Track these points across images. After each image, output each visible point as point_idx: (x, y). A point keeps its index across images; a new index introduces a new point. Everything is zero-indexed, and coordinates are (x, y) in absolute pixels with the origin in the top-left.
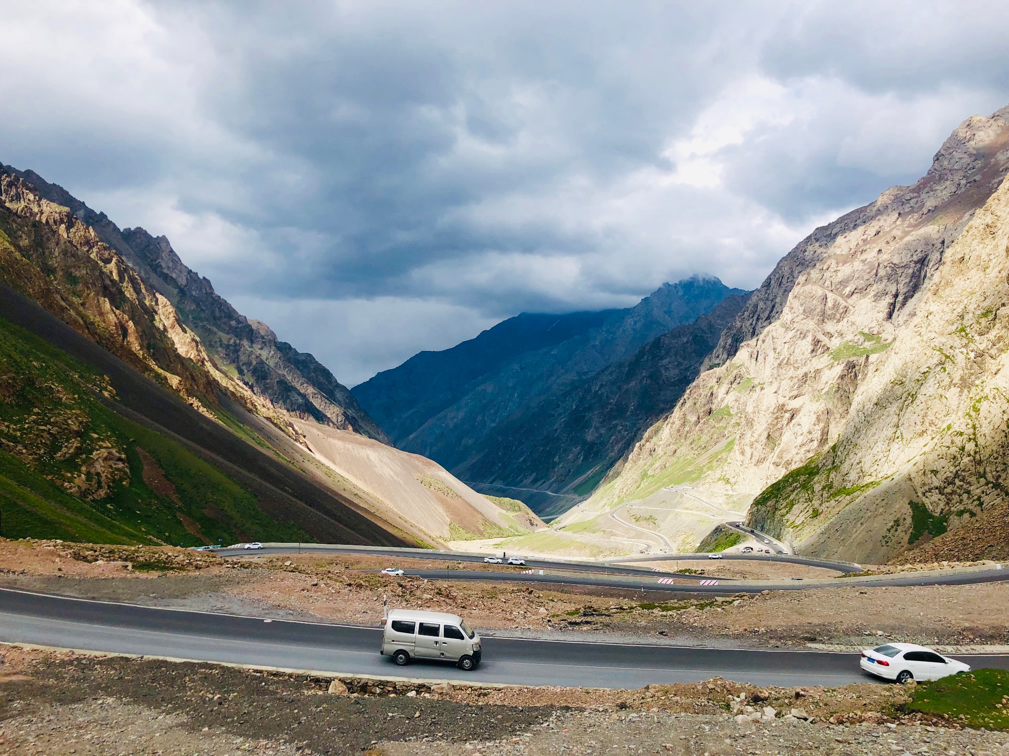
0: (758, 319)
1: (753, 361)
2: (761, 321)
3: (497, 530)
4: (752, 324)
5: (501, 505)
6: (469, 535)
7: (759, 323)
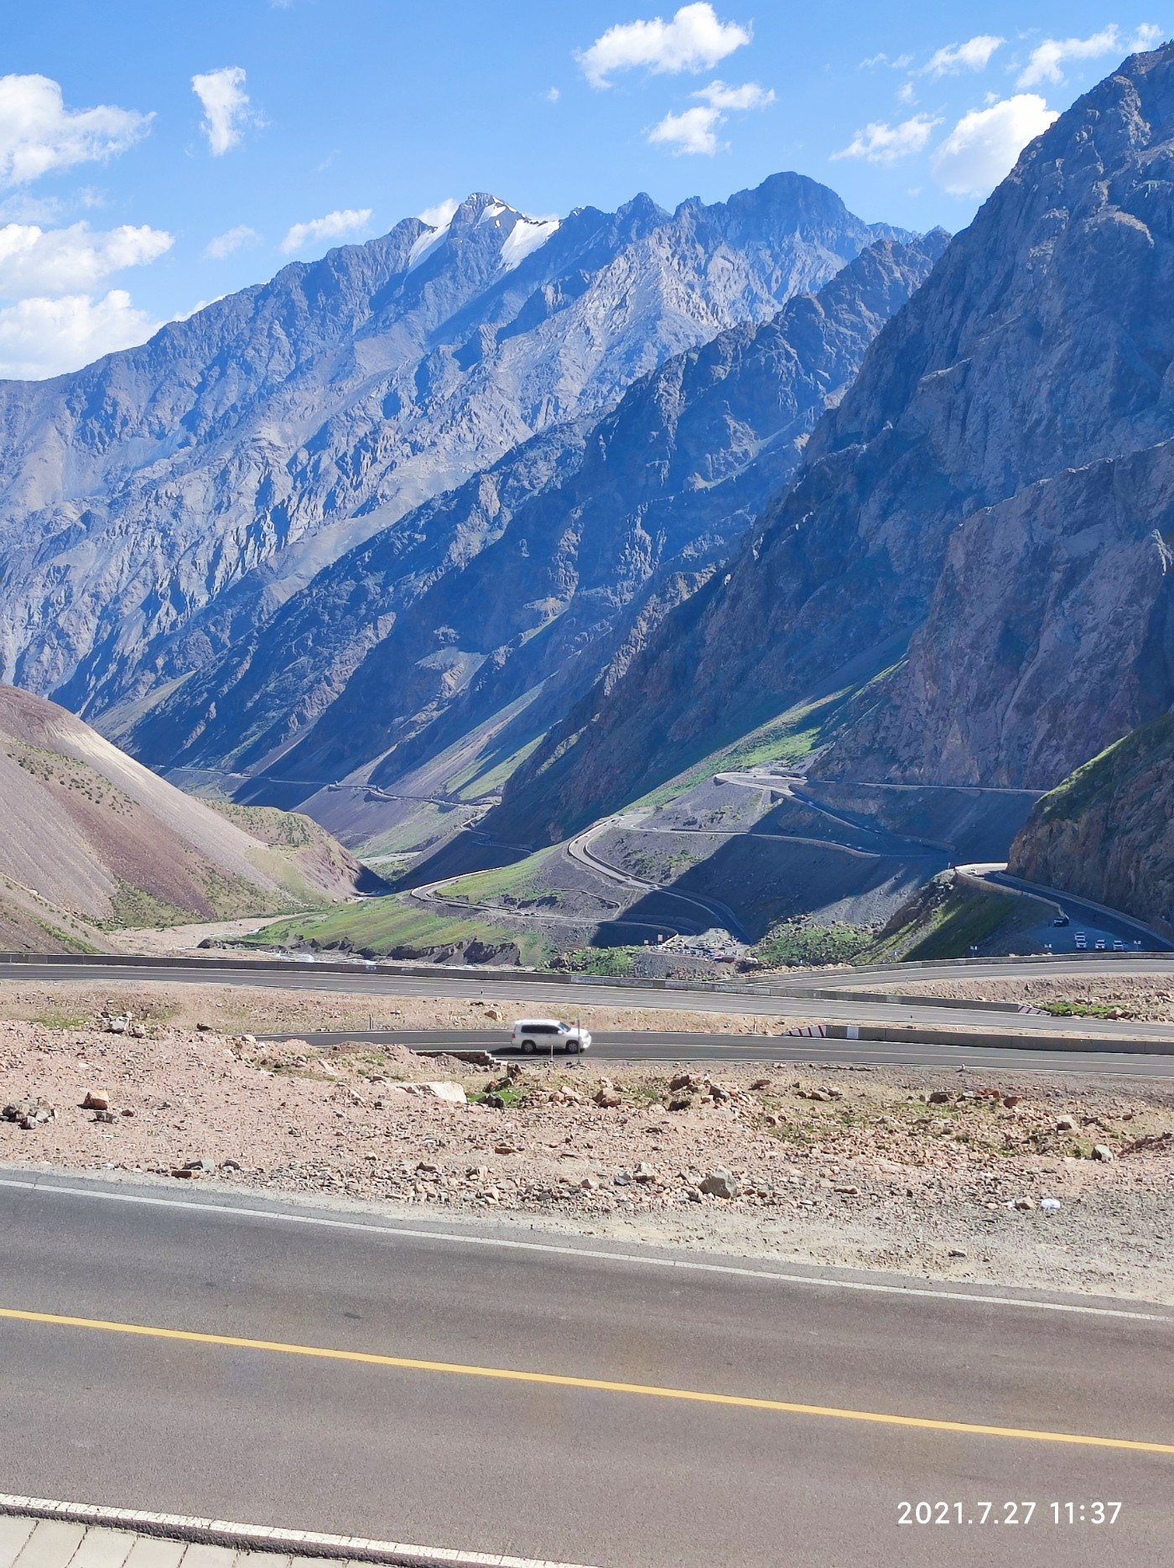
0: (966, 311)
1: (955, 427)
2: (974, 315)
3: (247, 898)
4: (947, 325)
5: (251, 827)
6: (167, 913)
7: (969, 322)
